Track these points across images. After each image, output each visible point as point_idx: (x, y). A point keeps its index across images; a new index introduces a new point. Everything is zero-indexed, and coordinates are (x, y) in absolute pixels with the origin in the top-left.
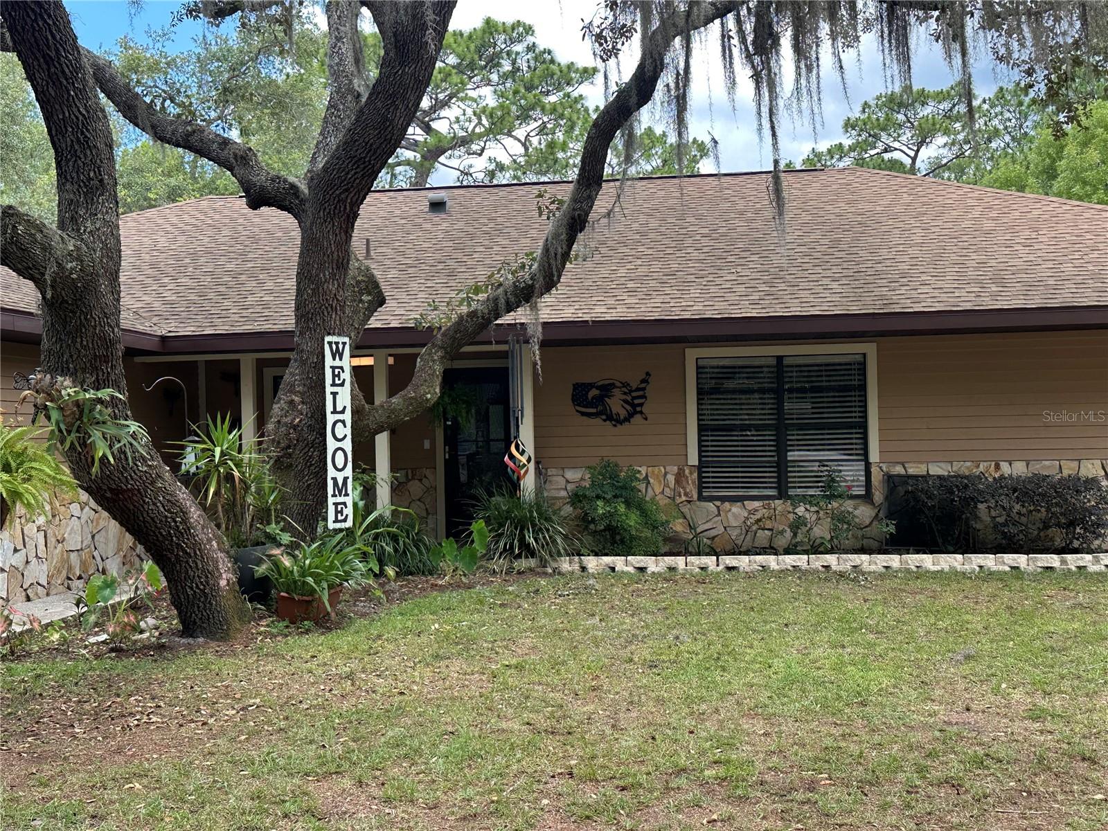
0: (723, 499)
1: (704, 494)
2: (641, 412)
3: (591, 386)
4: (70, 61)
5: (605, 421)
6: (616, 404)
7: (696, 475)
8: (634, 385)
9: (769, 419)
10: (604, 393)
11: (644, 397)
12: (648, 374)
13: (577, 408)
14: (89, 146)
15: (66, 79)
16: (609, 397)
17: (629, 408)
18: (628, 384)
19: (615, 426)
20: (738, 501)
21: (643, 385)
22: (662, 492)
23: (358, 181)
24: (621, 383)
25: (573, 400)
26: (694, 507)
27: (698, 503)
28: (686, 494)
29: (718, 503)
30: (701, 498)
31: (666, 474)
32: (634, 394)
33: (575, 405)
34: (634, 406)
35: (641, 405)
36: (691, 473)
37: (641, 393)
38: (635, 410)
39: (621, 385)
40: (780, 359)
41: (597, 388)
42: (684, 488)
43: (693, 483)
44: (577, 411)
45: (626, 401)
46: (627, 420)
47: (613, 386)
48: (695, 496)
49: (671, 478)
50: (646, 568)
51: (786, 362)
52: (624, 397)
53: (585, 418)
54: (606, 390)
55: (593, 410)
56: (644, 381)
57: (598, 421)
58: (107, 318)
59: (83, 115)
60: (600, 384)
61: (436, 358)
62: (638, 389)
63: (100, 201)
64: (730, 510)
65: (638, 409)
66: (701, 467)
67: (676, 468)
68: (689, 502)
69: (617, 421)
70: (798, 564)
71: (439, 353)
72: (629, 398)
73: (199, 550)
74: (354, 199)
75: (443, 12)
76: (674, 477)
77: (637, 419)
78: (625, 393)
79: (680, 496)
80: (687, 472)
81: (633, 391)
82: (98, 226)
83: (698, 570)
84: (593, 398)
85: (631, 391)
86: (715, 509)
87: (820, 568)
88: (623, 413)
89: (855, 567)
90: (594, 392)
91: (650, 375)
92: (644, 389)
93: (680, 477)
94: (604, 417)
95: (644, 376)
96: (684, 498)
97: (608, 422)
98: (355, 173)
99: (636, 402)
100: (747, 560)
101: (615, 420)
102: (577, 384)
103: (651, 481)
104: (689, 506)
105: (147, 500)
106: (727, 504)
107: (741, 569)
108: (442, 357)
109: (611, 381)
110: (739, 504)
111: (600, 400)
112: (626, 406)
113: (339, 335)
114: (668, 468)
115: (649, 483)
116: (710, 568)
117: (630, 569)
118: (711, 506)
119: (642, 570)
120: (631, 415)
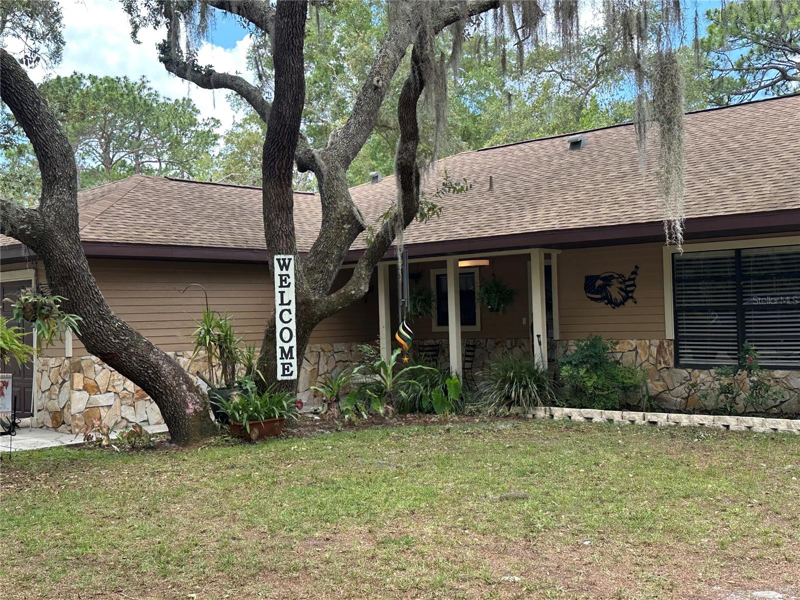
0: (694, 367)
1: (681, 362)
2: (632, 297)
3: (597, 277)
4: (30, 110)
5: (607, 304)
6: (615, 292)
7: (672, 346)
8: (627, 277)
9: (731, 302)
10: (605, 283)
11: (634, 285)
12: (637, 267)
13: (590, 295)
14: (48, 157)
15: (31, 121)
16: (609, 285)
17: (623, 294)
18: (623, 276)
19: (614, 308)
20: (705, 369)
21: (633, 276)
22: (648, 360)
23: (277, 154)
24: (617, 274)
25: (585, 289)
26: (671, 373)
27: (674, 369)
28: (665, 362)
29: (690, 370)
30: (677, 365)
31: (650, 345)
32: (628, 283)
33: (586, 292)
34: (627, 292)
35: (632, 291)
36: (669, 346)
37: (632, 282)
38: (628, 296)
39: (617, 276)
40: (738, 251)
41: (602, 279)
42: (664, 358)
43: (671, 354)
44: (588, 297)
45: (621, 289)
46: (622, 303)
47: (612, 277)
48: (672, 364)
49: (654, 350)
50: (591, 419)
51: (743, 254)
52: (620, 286)
53: (593, 302)
54: (608, 280)
55: (599, 296)
56: (634, 273)
57: (602, 304)
58: (64, 255)
59: (43, 140)
60: (603, 276)
61: (363, 266)
62: (630, 280)
63: (56, 187)
64: (699, 376)
65: (630, 295)
66: (677, 342)
67: (658, 341)
68: (668, 368)
69: (615, 304)
70: (704, 423)
71: (365, 263)
72: (623, 287)
73: (169, 390)
74: (280, 165)
75: (290, 38)
76: (656, 348)
77: (629, 302)
78: (621, 283)
79: (660, 363)
80: (665, 344)
81: (627, 281)
82: (53, 202)
83: (628, 422)
84: (598, 287)
85: (625, 281)
86: (687, 374)
87: (722, 427)
88: (619, 298)
89: (749, 428)
90: (599, 282)
91: (638, 268)
92: (634, 279)
93: (660, 348)
94: (606, 301)
95: (633, 269)
96: (663, 365)
97: (609, 305)
98: (274, 149)
99: (629, 289)
100: (665, 417)
101: (614, 304)
102: (588, 276)
103: (639, 351)
104: (667, 372)
105: (123, 359)
106: (696, 371)
107: (659, 423)
108: (367, 265)
109: (610, 274)
110: (706, 371)
111: (603, 289)
112: (621, 292)
113: (287, 253)
114: (653, 342)
115: (637, 353)
116: (637, 422)
117: (582, 419)
118: (684, 373)
119: (589, 419)
120: (625, 300)
